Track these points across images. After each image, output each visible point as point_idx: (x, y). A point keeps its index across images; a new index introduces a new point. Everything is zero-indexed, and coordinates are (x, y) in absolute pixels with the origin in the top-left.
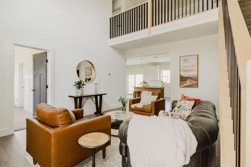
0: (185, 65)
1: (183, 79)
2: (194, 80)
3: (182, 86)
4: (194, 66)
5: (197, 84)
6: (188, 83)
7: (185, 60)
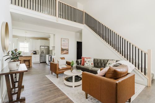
0: (64, 43)
1: (63, 50)
2: (67, 50)
3: (62, 53)
4: (67, 44)
5: (68, 52)
6: (65, 52)
7: (63, 40)
